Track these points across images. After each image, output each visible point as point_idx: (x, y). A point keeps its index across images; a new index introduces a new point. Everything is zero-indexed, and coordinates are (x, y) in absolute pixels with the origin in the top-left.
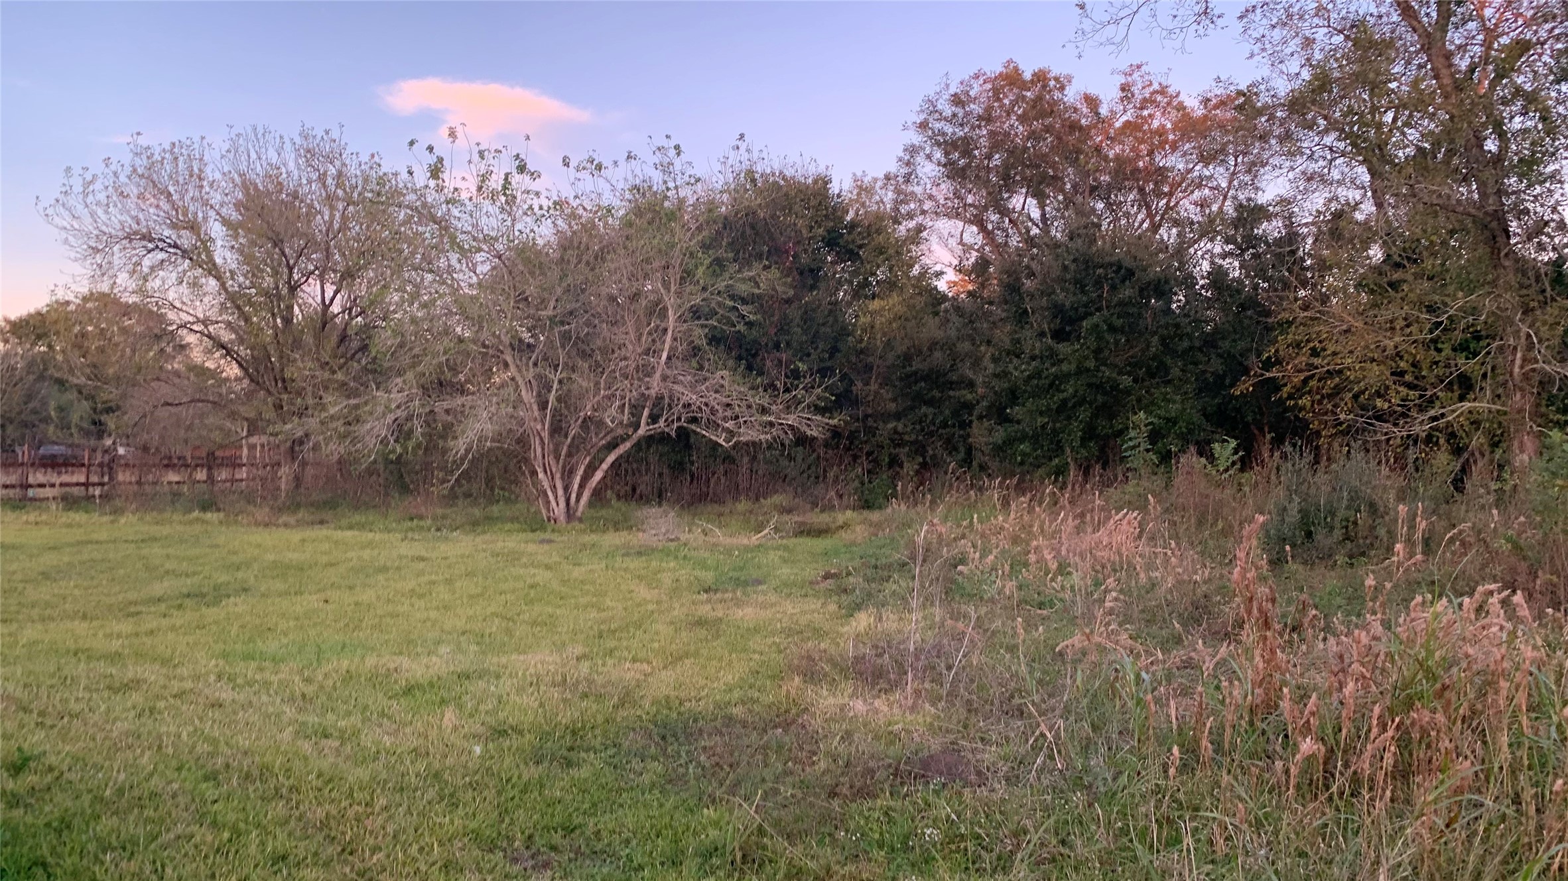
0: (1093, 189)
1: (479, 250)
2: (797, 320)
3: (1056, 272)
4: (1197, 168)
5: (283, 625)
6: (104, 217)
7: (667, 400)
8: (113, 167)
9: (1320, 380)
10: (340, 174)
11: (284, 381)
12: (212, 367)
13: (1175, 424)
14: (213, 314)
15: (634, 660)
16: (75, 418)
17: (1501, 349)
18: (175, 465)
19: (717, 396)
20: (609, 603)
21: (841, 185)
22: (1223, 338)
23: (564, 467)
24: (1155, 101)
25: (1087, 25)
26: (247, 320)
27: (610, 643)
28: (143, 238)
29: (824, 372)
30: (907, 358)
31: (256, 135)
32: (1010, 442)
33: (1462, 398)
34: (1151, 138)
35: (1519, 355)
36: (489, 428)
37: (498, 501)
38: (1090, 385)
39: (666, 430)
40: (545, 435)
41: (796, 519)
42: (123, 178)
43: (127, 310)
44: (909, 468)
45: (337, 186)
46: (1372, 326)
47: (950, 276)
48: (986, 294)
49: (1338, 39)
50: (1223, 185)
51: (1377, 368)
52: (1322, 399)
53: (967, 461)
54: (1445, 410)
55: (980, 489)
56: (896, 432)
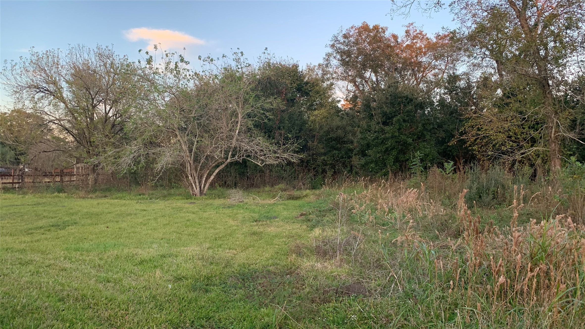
0: (396, 70)
1: (166, 92)
2: (287, 118)
3: (384, 100)
4: (433, 62)
5: (91, 237)
6: (19, 79)
7: (238, 148)
8: (23, 60)
9: (480, 140)
10: (112, 63)
11: (90, 142)
12: (62, 137)
13: (428, 156)
14: (62, 117)
15: (230, 249)
16: (8, 157)
17: (546, 127)
18: (48, 175)
19: (258, 147)
20: (218, 226)
21: (302, 68)
22: (445, 124)
23: (199, 174)
24: (418, 37)
25: (395, 7)
26: (76, 119)
27: (220, 242)
28: (35, 87)
29: (297, 138)
30: (328, 132)
31: (79, 48)
32: (367, 164)
33: (532, 146)
34: (416, 51)
35: (553, 130)
36: (170, 160)
37: (173, 188)
38: (396, 142)
39: (238, 160)
40: (192, 162)
41: (288, 193)
42: (27, 64)
43: (29, 116)
44: (329, 173)
45: (111, 67)
46: (499, 119)
47: (343, 102)
48: (356, 109)
49: (485, 14)
50: (443, 68)
51: (502, 135)
52: (481, 147)
53: (351, 171)
54: (527, 150)
55: (356, 181)
56: (324, 160)
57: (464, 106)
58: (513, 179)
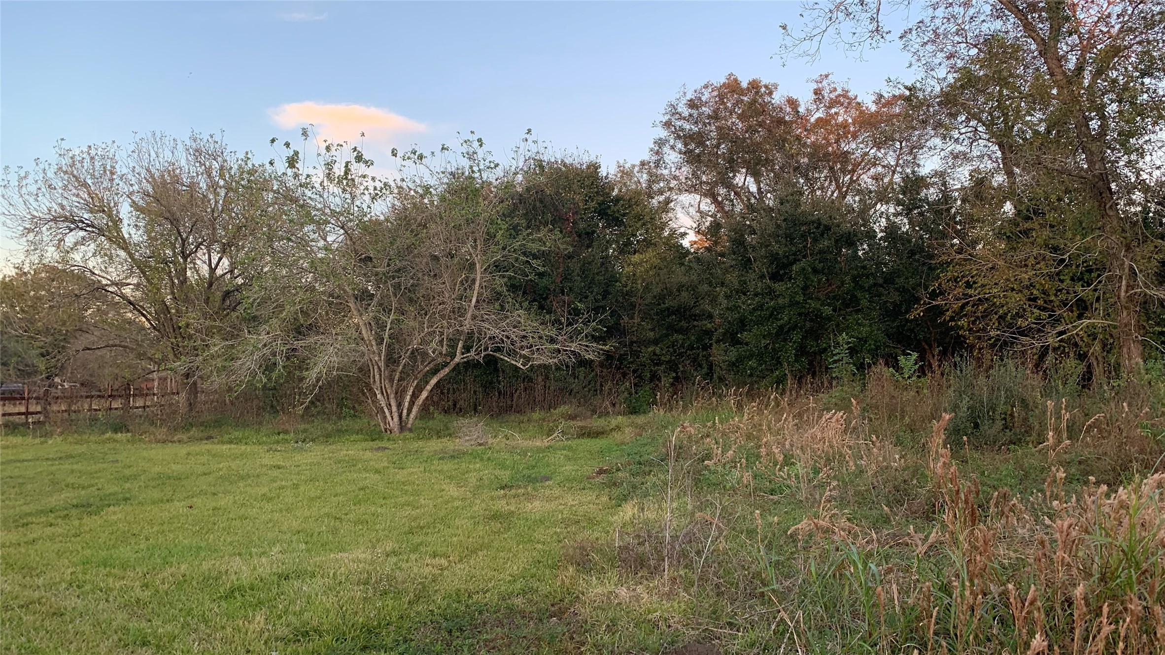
0: (796, 169)
2: (578, 271)
3: (771, 229)
4: (872, 151)
5: (148, 530)
6: (35, 204)
7: (476, 335)
8: (42, 166)
9: (973, 307)
10: (222, 168)
13: (866, 342)
14: (124, 278)
17: (1109, 278)
19: (516, 330)
20: (422, 500)
21: (608, 169)
22: (899, 277)
23: (396, 389)
24: (840, 101)
25: (788, 41)
28: (66, 219)
29: (597, 310)
30: (661, 298)
31: (155, 139)
32: (740, 360)
33: (1080, 317)
34: (837, 130)
35: (1124, 283)
36: (336, 361)
37: (345, 417)
38: (800, 314)
39: (476, 357)
40: (382, 364)
41: (580, 424)
42: (50, 174)
44: (666, 381)
45: (220, 177)
46: (1011, 263)
47: (692, 237)
48: (719, 249)
49: (974, 52)
50: (892, 163)
51: (1016, 296)
52: (975, 320)
53: (709, 374)
54: (1070, 326)
55: (720, 396)
56: (655, 354)
57: (936, 239)
58: (1045, 387)
